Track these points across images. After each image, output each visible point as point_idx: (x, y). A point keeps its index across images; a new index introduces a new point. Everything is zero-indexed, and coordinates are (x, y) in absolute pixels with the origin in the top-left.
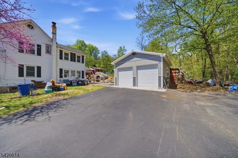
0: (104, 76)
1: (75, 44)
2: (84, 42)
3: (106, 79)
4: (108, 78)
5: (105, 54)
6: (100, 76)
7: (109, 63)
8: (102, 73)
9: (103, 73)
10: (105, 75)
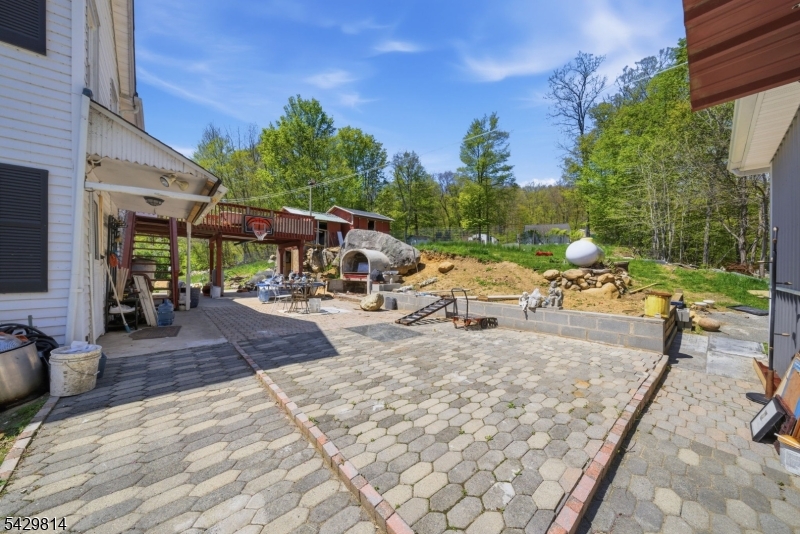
0: (395, 254)
1: (282, 118)
2: (318, 110)
3: (411, 272)
4: (421, 267)
5: (409, 166)
6: (370, 254)
7: (424, 203)
8: (382, 237)
9: (392, 239)
10: (404, 246)
